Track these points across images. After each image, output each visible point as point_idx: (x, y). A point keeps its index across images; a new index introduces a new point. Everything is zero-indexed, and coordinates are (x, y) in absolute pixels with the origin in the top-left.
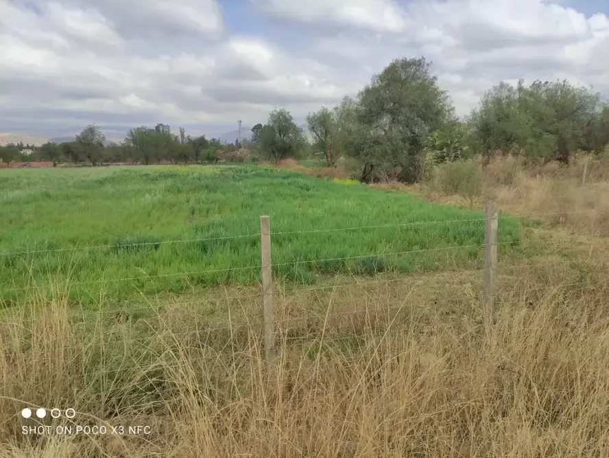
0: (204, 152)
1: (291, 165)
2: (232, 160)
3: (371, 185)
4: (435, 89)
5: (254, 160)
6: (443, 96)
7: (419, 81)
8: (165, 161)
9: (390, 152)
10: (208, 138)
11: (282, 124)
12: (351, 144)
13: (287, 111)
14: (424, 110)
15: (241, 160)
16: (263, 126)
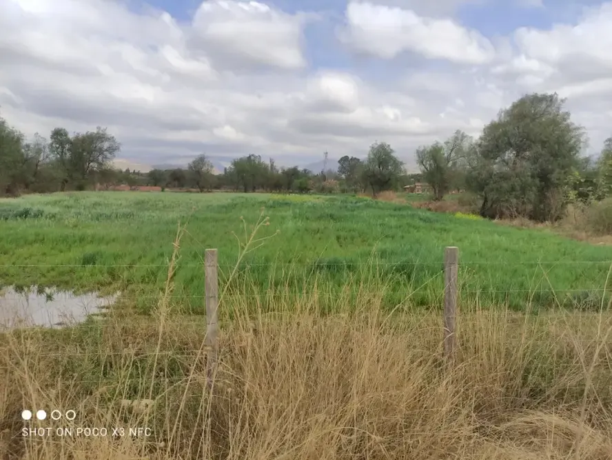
0: (297, 182)
1: (391, 198)
2: (322, 190)
3: (496, 221)
4: (568, 125)
5: (343, 191)
6: (578, 132)
7: (551, 117)
8: (261, 190)
9: (518, 188)
10: (300, 169)
11: (383, 156)
12: (476, 178)
13: (388, 143)
14: (556, 146)
15: (330, 191)
16: (350, 158)
